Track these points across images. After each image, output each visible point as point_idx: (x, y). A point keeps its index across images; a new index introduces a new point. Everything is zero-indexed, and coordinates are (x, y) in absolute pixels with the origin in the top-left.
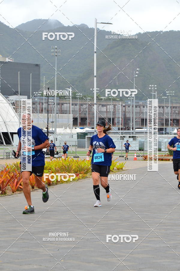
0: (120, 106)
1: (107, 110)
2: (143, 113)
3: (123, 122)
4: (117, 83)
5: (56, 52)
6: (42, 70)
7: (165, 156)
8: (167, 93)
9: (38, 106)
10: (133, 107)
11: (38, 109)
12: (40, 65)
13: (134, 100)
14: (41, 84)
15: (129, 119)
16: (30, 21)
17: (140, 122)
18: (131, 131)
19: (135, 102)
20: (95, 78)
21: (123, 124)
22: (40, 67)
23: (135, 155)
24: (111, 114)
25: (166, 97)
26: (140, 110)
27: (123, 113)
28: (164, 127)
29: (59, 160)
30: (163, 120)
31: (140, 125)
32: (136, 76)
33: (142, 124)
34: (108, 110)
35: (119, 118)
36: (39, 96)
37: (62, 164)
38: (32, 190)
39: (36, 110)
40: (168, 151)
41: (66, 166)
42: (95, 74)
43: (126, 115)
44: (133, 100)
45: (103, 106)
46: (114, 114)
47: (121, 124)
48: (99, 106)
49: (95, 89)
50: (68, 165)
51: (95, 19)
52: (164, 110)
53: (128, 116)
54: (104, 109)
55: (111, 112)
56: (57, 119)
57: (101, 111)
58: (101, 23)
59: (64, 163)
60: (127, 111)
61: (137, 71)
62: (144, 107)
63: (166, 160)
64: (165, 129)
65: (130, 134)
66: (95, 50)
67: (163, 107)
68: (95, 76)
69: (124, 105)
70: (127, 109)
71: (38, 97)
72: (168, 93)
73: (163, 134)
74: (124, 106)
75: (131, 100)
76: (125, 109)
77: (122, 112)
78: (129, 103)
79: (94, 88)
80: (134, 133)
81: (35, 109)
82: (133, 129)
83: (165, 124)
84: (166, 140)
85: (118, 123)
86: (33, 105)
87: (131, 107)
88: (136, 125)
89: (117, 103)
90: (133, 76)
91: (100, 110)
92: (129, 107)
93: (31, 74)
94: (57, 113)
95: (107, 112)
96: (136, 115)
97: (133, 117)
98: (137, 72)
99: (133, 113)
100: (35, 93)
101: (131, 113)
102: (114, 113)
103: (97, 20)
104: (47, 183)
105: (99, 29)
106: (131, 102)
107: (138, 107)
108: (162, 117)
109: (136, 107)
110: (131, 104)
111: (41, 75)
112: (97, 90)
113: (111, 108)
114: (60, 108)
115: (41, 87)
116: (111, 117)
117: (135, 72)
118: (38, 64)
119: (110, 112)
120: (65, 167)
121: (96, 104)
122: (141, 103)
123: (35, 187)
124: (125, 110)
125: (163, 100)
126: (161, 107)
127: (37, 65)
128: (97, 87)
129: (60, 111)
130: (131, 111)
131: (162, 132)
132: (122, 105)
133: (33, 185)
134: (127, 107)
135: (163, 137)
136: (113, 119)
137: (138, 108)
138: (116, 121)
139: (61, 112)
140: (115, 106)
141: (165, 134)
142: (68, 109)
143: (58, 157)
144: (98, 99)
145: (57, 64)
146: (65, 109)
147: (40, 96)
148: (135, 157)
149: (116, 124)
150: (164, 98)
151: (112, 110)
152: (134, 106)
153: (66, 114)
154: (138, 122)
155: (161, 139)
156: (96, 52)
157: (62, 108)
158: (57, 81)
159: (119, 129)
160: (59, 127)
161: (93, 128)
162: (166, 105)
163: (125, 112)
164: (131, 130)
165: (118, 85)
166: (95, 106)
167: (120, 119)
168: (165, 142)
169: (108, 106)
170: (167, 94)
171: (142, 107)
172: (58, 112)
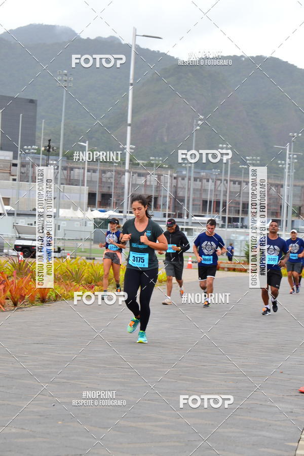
0: (169, 176)
1: (146, 181)
2: (206, 191)
3: (172, 204)
4: (166, 138)
5: (66, 81)
6: (40, 110)
7: (239, 263)
8: (247, 160)
9: (31, 169)
10: (189, 179)
11: (30, 175)
12: (36, 100)
13: (193, 168)
14: (37, 134)
15: (182, 200)
16: (24, 27)
17: (200, 205)
18: (185, 219)
19: (195, 172)
20: (129, 128)
21: (171, 208)
22: (36, 104)
23: (190, 259)
24: (152, 191)
25: (246, 167)
26: (202, 186)
27: (173, 190)
28: (240, 216)
29: (61, 261)
30: (239, 204)
31: (199, 211)
32: (198, 128)
33: (204, 210)
34: (148, 183)
35: (165, 197)
36: (33, 153)
37: (67, 268)
38: (13, 308)
39: (27, 176)
40: (244, 255)
41: (74, 271)
42: (129, 121)
43: (178, 192)
44: (190, 167)
45: (140, 175)
46: (157, 191)
47: (169, 208)
48: (133, 175)
49: (128, 146)
50: (77, 270)
51: (134, 28)
52: (241, 187)
53: (180, 194)
54: (142, 181)
55: (154, 186)
56: (61, 194)
57: (136, 184)
58: (143, 36)
59: (71, 267)
60: (179, 185)
61: (201, 120)
62: (208, 181)
63: (241, 270)
64: (242, 219)
65: (183, 225)
66: (131, 81)
67: (240, 183)
68: (130, 125)
69: (175, 175)
70: (181, 183)
71: (32, 155)
72: (249, 160)
73: (238, 227)
74: (175, 178)
75: (188, 169)
76: (177, 182)
77: (171, 187)
78: (184, 173)
79: (126, 145)
80: (190, 224)
81: (25, 175)
82: (188, 216)
83: (243, 211)
84: (242, 238)
85: (163, 205)
86: (22, 168)
87: (186, 179)
88: (193, 210)
89: (163, 172)
90: (193, 127)
91: (134, 182)
92: (183, 179)
93: (21, 115)
94: (62, 184)
95: (146, 186)
96: (194, 193)
97: (189, 197)
98: (200, 122)
99: (189, 189)
100: (26, 147)
101: (187, 189)
102: (158, 188)
103: (136, 30)
104: (39, 298)
105: (138, 46)
106: (188, 171)
107: (198, 180)
108: (237, 199)
109: (195, 180)
110: (187, 175)
111: (37, 117)
112: (131, 148)
113: (152, 179)
114: (67, 176)
115: (36, 138)
116: (153, 194)
117: (197, 122)
118: (34, 99)
119: (151, 186)
120: (72, 273)
121: (129, 172)
122: (203, 174)
123: (19, 303)
124: (177, 185)
125: (240, 170)
126: (237, 183)
127: (32, 101)
128: (131, 144)
129: (66, 180)
130: (186, 187)
131: (237, 225)
132: (171, 176)
133: (16, 300)
134: (180, 179)
135: (237, 233)
136: (156, 199)
137: (198, 183)
138: (160, 202)
139: (70, 182)
140: (159, 176)
141: (242, 227)
142: (81, 179)
143: (59, 258)
144: (133, 164)
145: (66, 101)
146: (76, 178)
147: (35, 153)
148: (190, 263)
149: (160, 208)
150: (243, 167)
151: (154, 184)
152: (192, 179)
153: (76, 185)
154: (196, 205)
155: (234, 235)
156: (132, 84)
157: (70, 176)
158: (64, 129)
159: (165, 216)
160: (64, 208)
161: (121, 212)
162: (246, 180)
163: (176, 187)
164: (186, 217)
165: (166, 141)
166: (127, 174)
167: (168, 199)
168: (241, 241)
169: (148, 177)
170: (248, 162)
171: (204, 181)
172: (64, 182)
